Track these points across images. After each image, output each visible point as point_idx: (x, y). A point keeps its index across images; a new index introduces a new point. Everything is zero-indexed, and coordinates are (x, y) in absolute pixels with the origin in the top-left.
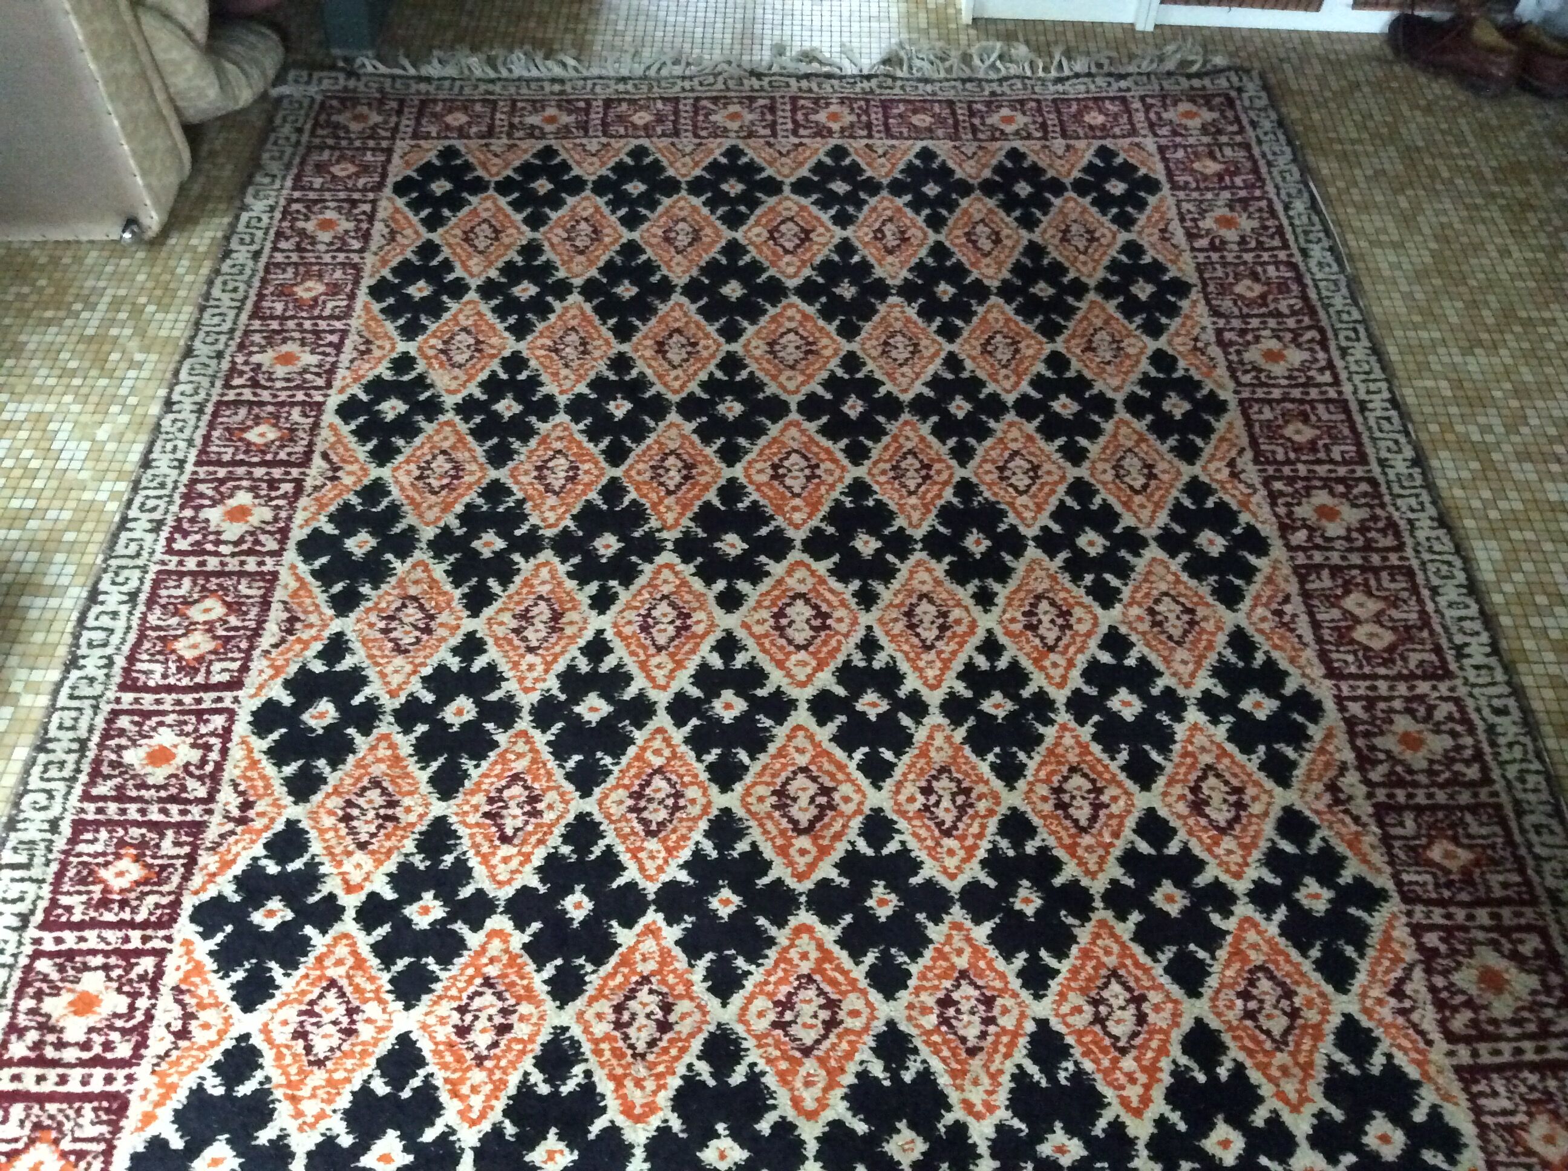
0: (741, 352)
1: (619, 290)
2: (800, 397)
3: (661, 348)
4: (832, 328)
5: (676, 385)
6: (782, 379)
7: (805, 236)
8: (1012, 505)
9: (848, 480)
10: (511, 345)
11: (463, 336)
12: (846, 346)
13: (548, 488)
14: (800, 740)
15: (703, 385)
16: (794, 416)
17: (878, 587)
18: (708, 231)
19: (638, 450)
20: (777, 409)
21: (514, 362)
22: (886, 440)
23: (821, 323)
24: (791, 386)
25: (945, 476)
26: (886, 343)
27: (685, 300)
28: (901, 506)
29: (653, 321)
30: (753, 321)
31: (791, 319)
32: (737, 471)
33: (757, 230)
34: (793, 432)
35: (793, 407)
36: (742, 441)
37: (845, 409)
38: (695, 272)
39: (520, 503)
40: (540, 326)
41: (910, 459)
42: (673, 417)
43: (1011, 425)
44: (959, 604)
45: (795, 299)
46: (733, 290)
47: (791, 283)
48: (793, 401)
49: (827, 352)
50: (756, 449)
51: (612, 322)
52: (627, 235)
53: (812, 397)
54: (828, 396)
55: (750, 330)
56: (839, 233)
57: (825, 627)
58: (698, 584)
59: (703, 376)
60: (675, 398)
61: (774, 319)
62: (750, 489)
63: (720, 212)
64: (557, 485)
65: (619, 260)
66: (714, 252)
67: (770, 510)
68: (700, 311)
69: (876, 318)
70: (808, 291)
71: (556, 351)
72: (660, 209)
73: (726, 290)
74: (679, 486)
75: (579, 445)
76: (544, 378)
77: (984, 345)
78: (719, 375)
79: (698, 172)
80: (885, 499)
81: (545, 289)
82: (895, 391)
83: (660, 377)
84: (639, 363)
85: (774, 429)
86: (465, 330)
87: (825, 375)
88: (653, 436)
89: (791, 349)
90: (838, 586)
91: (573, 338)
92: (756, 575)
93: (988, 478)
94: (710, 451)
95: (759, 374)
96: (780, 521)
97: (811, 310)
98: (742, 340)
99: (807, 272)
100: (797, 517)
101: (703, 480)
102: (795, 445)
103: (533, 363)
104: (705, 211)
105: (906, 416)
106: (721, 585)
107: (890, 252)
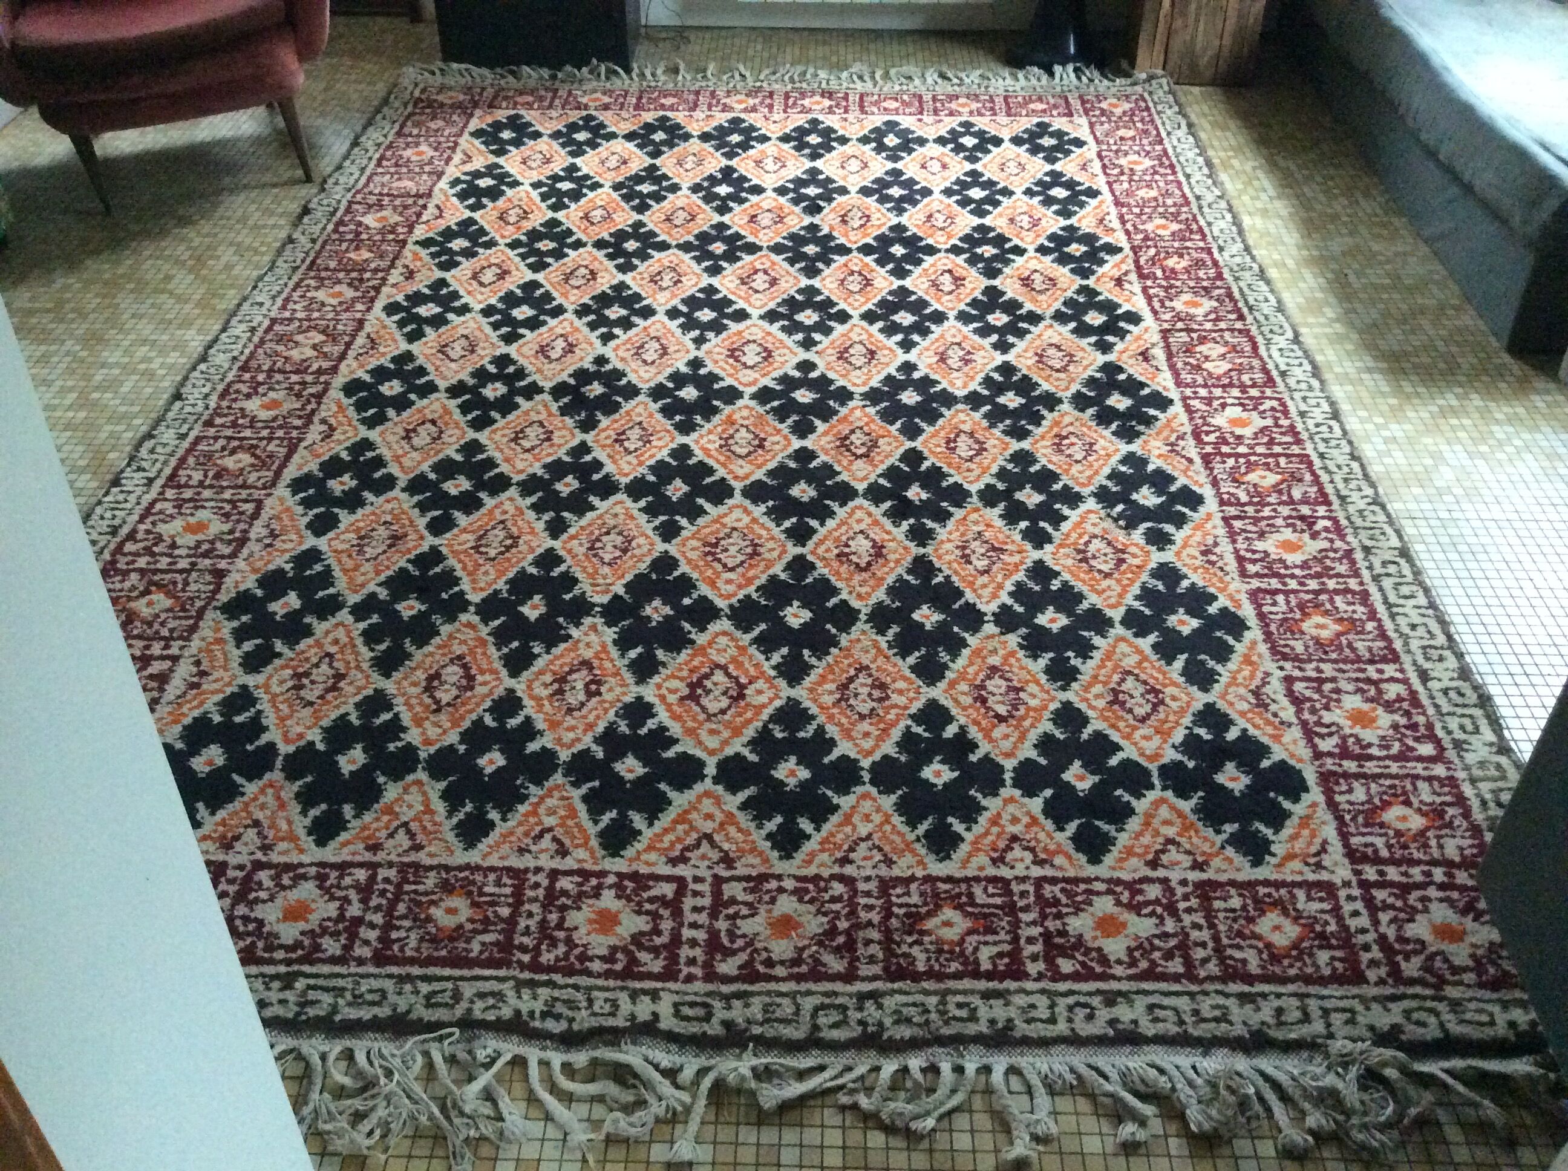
0: (789, 545)
1: (937, 617)
2: (730, 502)
3: (879, 551)
4: (684, 568)
5: (859, 514)
6: (746, 520)
7: (696, 690)
8: (550, 414)
9: (694, 436)
10: (1046, 554)
11: (1105, 568)
12: (673, 549)
13: (971, 435)
14: (758, 303)
15: (831, 514)
16: (738, 486)
17: (684, 369)
18: (828, 700)
19: (893, 460)
20: (755, 492)
21: (1039, 538)
22: (652, 462)
23: (695, 575)
24: (737, 513)
25: (603, 435)
26: (625, 551)
27: (855, 604)
28: (651, 415)
29: (890, 580)
30: (773, 579)
31: (729, 582)
32: (797, 444)
33: (763, 699)
34: (741, 472)
35: (737, 493)
36: (793, 465)
37: (686, 488)
38: (844, 640)
39: (992, 426)
40: (1020, 576)
41: (632, 448)
42: (861, 487)
43: (521, 472)
44: (622, 359)
45: (721, 603)
46: (796, 616)
47: (724, 624)
48: (738, 498)
49: (695, 543)
50: (779, 458)
51: (939, 579)
52: (938, 692)
53: (717, 501)
54: (700, 501)
55: (778, 570)
56: (649, 693)
57: (733, 351)
58: (831, 375)
59: (831, 523)
60: (859, 501)
61: (749, 581)
62: (786, 431)
63: (811, 729)
64: (963, 437)
65: (944, 657)
66: (819, 667)
67: (770, 417)
68: (835, 591)
69: (629, 577)
70: (705, 613)
71: (994, 549)
72: (896, 734)
73: (806, 615)
74: (853, 432)
75: (949, 465)
76: (999, 523)
77: (515, 545)
78: (814, 523)
79: (845, 802)
80: (664, 421)
81: (1027, 620)
82: (629, 503)
83: (876, 523)
84: (902, 537)
85: (759, 475)
86: (1107, 575)
87: (701, 521)
88: (879, 471)
89: (733, 550)
90: (717, 371)
91: (982, 564)
92: (785, 379)
93: (564, 432)
94: (823, 458)
95: (772, 525)
96: (761, 410)
97: (704, 590)
98: (788, 557)
99: (701, 639)
100: (745, 413)
101: (829, 438)
102: (740, 462)
103: (1018, 537)
104: (832, 731)
105: (624, 481)
106: (813, 375)
107: (587, 664)
